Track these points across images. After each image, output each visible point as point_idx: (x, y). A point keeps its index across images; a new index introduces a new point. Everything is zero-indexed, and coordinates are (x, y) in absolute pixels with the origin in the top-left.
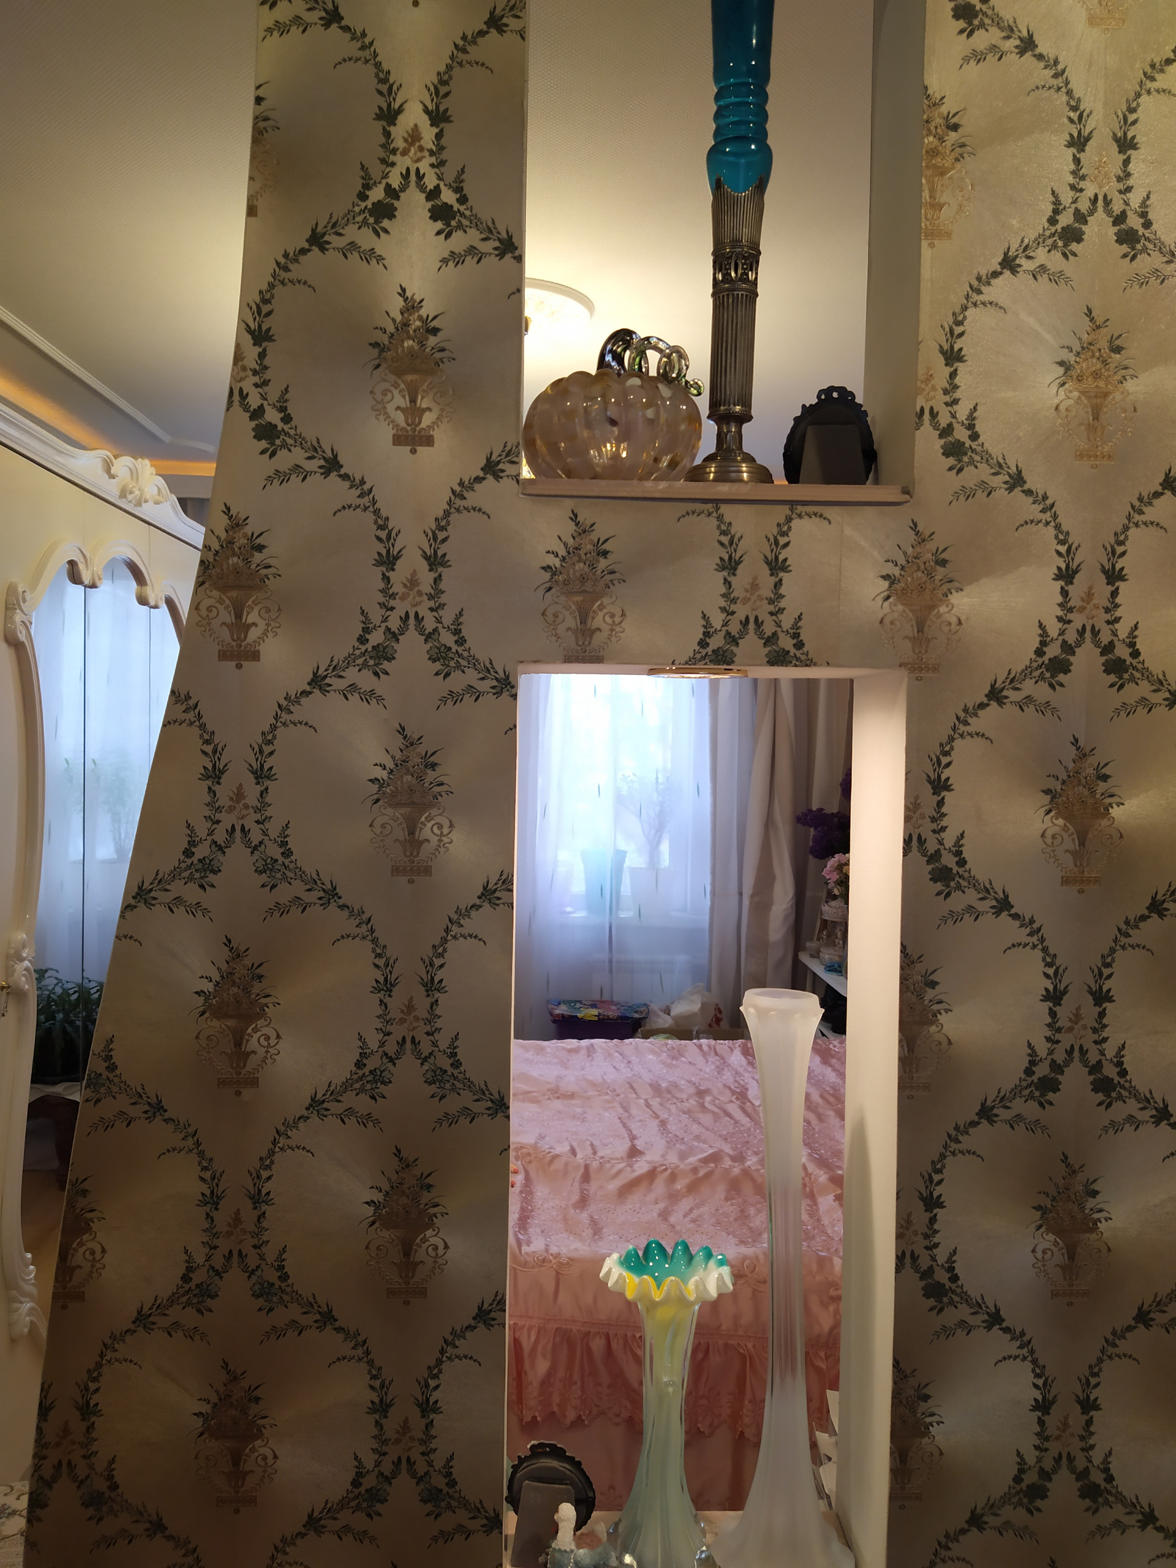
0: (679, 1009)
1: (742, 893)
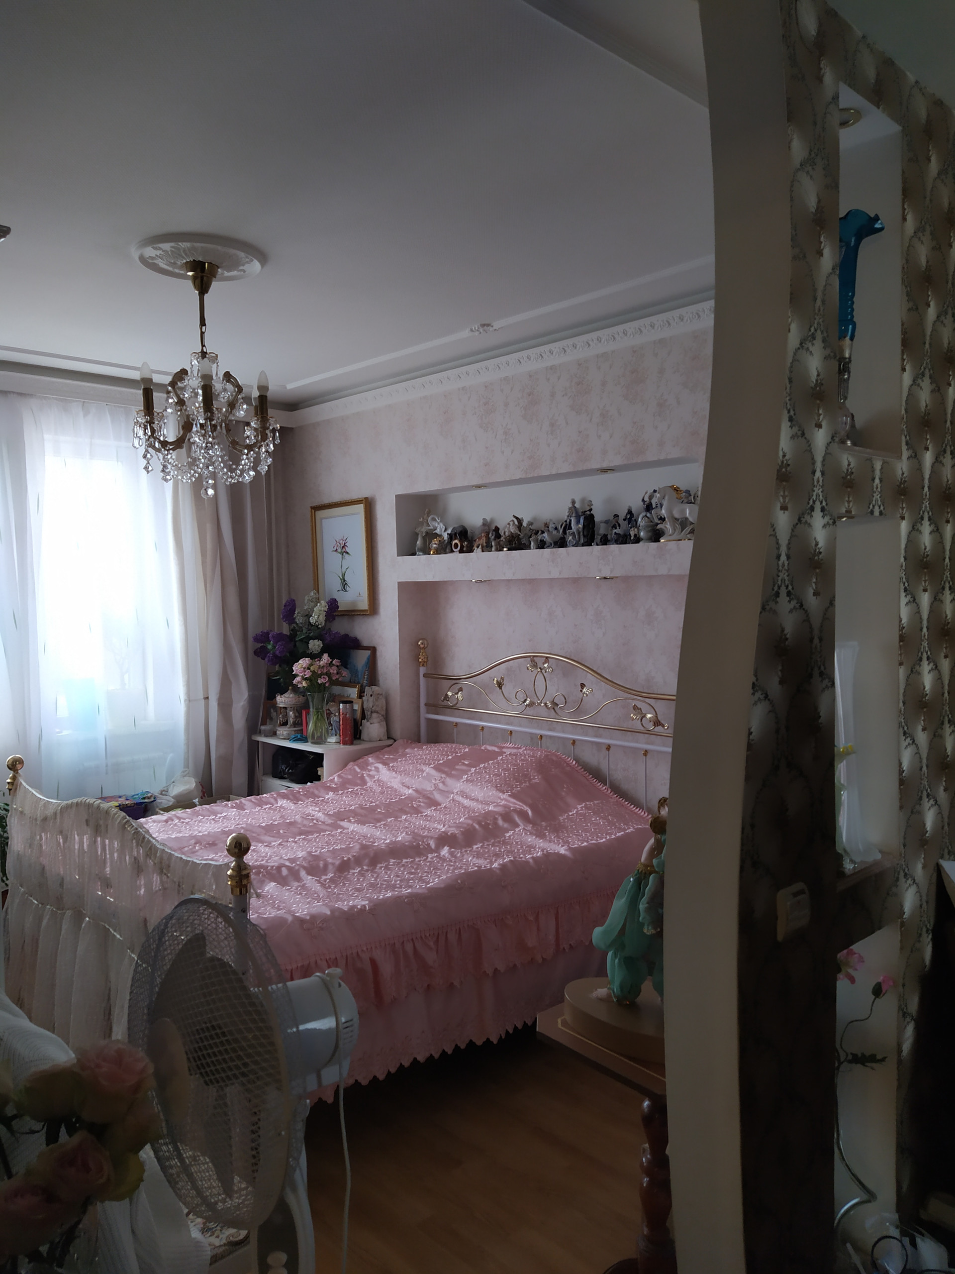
0: (176, 790)
1: (208, 698)
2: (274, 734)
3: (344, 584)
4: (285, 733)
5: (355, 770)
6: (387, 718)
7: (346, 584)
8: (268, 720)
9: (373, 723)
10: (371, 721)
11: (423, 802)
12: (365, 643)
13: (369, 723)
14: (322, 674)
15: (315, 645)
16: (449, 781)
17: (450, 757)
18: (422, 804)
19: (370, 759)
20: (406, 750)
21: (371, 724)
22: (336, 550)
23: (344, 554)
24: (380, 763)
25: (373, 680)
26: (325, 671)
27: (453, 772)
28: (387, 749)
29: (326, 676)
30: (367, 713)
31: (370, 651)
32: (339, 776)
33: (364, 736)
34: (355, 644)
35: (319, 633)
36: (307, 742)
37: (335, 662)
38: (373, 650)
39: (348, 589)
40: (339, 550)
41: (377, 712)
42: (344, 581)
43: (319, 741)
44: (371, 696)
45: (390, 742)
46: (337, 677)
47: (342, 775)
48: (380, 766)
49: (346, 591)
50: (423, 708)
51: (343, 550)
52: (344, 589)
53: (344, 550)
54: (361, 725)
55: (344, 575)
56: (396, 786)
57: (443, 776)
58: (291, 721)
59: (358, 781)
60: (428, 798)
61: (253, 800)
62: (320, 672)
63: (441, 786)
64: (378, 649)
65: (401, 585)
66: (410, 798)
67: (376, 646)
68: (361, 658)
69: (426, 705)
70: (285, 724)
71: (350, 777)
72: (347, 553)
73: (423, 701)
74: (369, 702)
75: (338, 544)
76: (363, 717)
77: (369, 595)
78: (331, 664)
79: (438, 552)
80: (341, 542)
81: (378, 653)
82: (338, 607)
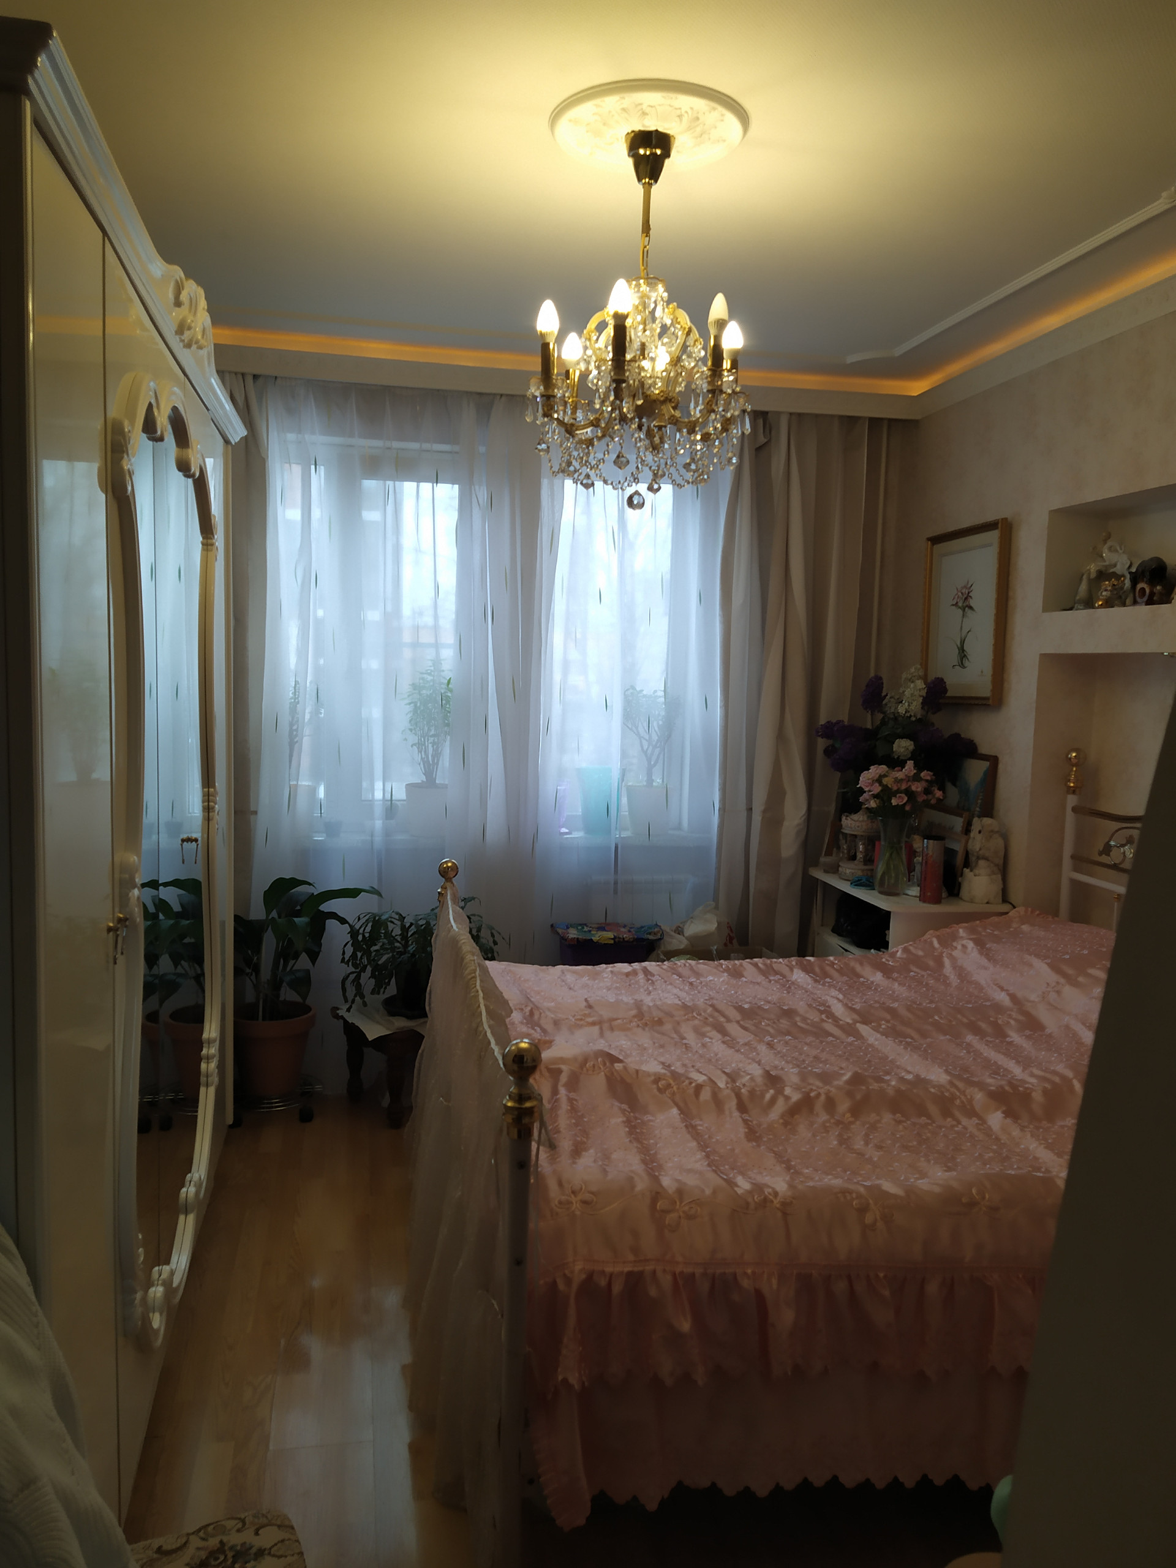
1: (751, 809)
2: (834, 869)
3: (963, 654)
4: (848, 871)
5: (931, 943)
6: (1004, 869)
7: (965, 656)
8: (835, 849)
9: (979, 875)
10: (976, 871)
11: (1015, 1020)
12: (983, 750)
13: (972, 874)
14: (898, 791)
15: (903, 746)
16: (1068, 990)
17: (1085, 952)
18: (1012, 1022)
19: (961, 931)
20: (1023, 927)
21: (975, 876)
22: (956, 605)
23: (967, 609)
24: (970, 939)
25: (988, 810)
26: (904, 787)
27: (1080, 979)
28: (995, 919)
29: (903, 795)
30: (973, 859)
31: (988, 763)
32: (905, 950)
33: (965, 892)
34: (970, 750)
35: (910, 728)
36: (874, 889)
37: (926, 775)
38: (994, 761)
39: (966, 663)
40: (960, 604)
41: (986, 859)
42: (963, 651)
43: (890, 892)
44: (980, 832)
45: (1005, 908)
46: (925, 797)
47: (911, 948)
48: (970, 945)
49: (964, 667)
50: (1067, 862)
51: (965, 604)
52: (962, 665)
53: (967, 603)
54: (962, 875)
55: (963, 642)
56: (983, 982)
57: (1062, 981)
58: (860, 856)
59: (931, 963)
60: (1027, 1014)
61: (760, 965)
62: (895, 788)
63: (1052, 996)
64: (1000, 759)
65: (1045, 657)
66: (998, 1008)
67: (998, 756)
68: (975, 771)
69: (1072, 857)
70: (853, 858)
71: (921, 953)
72: (971, 608)
73: (1068, 850)
74: (976, 842)
75: (960, 594)
76: (967, 864)
77: (994, 675)
78: (916, 778)
79: (1108, 604)
80: (964, 591)
81: (1001, 766)
82: (945, 690)
